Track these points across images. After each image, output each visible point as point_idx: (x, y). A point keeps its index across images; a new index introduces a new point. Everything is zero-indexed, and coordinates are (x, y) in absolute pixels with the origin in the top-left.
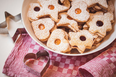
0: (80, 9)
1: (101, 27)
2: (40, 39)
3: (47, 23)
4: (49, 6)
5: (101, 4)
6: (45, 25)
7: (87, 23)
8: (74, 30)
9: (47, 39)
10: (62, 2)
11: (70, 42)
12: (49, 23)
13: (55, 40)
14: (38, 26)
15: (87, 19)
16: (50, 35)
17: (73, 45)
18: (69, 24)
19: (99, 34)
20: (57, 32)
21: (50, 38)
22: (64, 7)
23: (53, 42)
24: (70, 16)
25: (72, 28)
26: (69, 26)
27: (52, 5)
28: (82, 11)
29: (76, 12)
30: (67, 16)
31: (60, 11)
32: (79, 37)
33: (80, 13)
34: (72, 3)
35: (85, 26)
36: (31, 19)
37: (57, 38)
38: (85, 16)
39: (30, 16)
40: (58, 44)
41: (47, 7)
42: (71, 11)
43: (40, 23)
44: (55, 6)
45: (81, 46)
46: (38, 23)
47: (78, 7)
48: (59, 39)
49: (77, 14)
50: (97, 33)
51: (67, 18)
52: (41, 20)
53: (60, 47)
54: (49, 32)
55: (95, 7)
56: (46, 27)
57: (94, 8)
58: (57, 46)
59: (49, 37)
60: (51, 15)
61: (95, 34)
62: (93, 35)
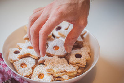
0: (58, 46)
1: (80, 58)
2: (24, 75)
3: (29, 61)
4: (28, 47)
9: (31, 75)
13: (38, 75)
14: (20, 65)
15: (66, 53)
16: (33, 72)
19: (79, 65)
20: (39, 68)
23: (37, 77)
24: (49, 53)
27: (30, 46)
28: (60, 47)
29: (55, 49)
33: (58, 49)
36: (12, 60)
37: (40, 73)
38: (63, 51)
39: (11, 58)
40: (42, 78)
41: (27, 48)
42: (50, 49)
43: (21, 63)
46: (19, 63)
48: (42, 74)
49: (55, 50)
52: (22, 60)
53: (44, 80)
54: (32, 69)
56: (28, 65)
59: (32, 73)
60: (31, 54)
61: (76, 65)
62: (74, 66)
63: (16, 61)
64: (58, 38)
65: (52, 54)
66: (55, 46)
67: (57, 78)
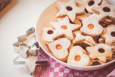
0: (93, 24)
2: (60, 58)
3: (64, 42)
4: (62, 27)
5: (111, 16)
6: (62, 45)
7: (102, 35)
8: (91, 44)
9: (67, 57)
10: (73, 21)
11: (90, 56)
12: (65, 43)
13: (74, 57)
14: (55, 47)
15: (102, 32)
16: (69, 53)
17: (93, 58)
18: (84, 40)
20: (75, 49)
21: (69, 56)
22: (76, 25)
23: (73, 59)
24: (84, 32)
25: (88, 44)
26: (86, 42)
27: (64, 26)
29: (89, 27)
30: (81, 33)
31: (73, 29)
32: (98, 50)
33: (93, 27)
34: (82, 21)
35: (100, 40)
36: (46, 42)
37: (76, 55)
38: (99, 29)
39: (45, 40)
40: (79, 60)
41: (60, 28)
42: (84, 28)
43: (56, 44)
44: (67, 26)
45: (102, 58)
46: (54, 44)
47: (90, 23)
48: (78, 56)
49: (90, 29)
50: (114, 43)
51: (81, 35)
52: (56, 41)
53: (81, 63)
54: (67, 51)
55: (106, 20)
56: (63, 47)
57: (105, 22)
58: (78, 62)
60: (66, 35)
61: (112, 44)
62: (111, 46)
63: (50, 42)
64: (92, 14)
65: (87, 33)
66: (89, 25)
67: (94, 60)
